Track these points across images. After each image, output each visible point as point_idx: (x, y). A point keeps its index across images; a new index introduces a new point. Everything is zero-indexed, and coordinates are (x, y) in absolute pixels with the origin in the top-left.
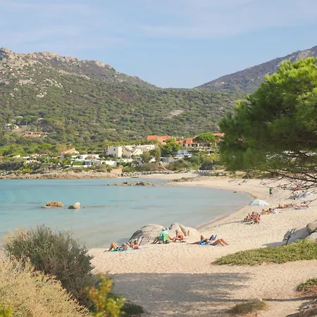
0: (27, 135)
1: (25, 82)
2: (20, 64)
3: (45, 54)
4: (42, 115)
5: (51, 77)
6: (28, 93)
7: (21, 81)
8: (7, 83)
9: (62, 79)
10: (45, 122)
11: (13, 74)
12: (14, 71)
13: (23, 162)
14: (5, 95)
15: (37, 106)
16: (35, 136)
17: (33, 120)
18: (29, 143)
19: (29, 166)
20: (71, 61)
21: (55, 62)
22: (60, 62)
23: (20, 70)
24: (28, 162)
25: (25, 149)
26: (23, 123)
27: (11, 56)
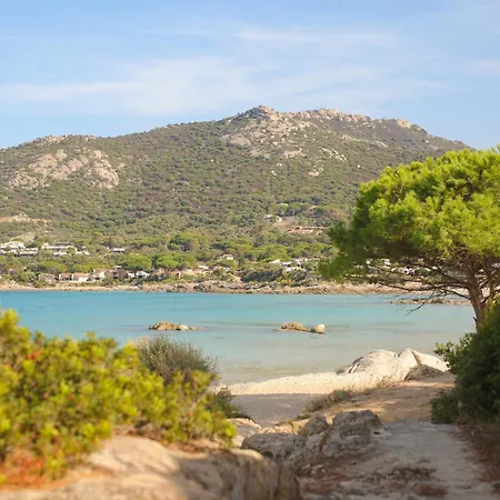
0: (293, 231)
1: (293, 154)
2: (286, 128)
3: (322, 112)
4: (315, 201)
5: (330, 146)
6: (298, 170)
7: (286, 153)
8: (267, 156)
9: (346, 148)
10: (319, 212)
11: (275, 143)
12: (277, 138)
13: (281, 270)
14: (264, 173)
15: (309, 189)
16: (304, 232)
17: (303, 208)
18: (295, 242)
19: (290, 275)
20: (361, 121)
21: (338, 123)
22: (345, 122)
23: (285, 136)
24: (289, 269)
25: (289, 251)
26: (289, 213)
27: (273, 117)
